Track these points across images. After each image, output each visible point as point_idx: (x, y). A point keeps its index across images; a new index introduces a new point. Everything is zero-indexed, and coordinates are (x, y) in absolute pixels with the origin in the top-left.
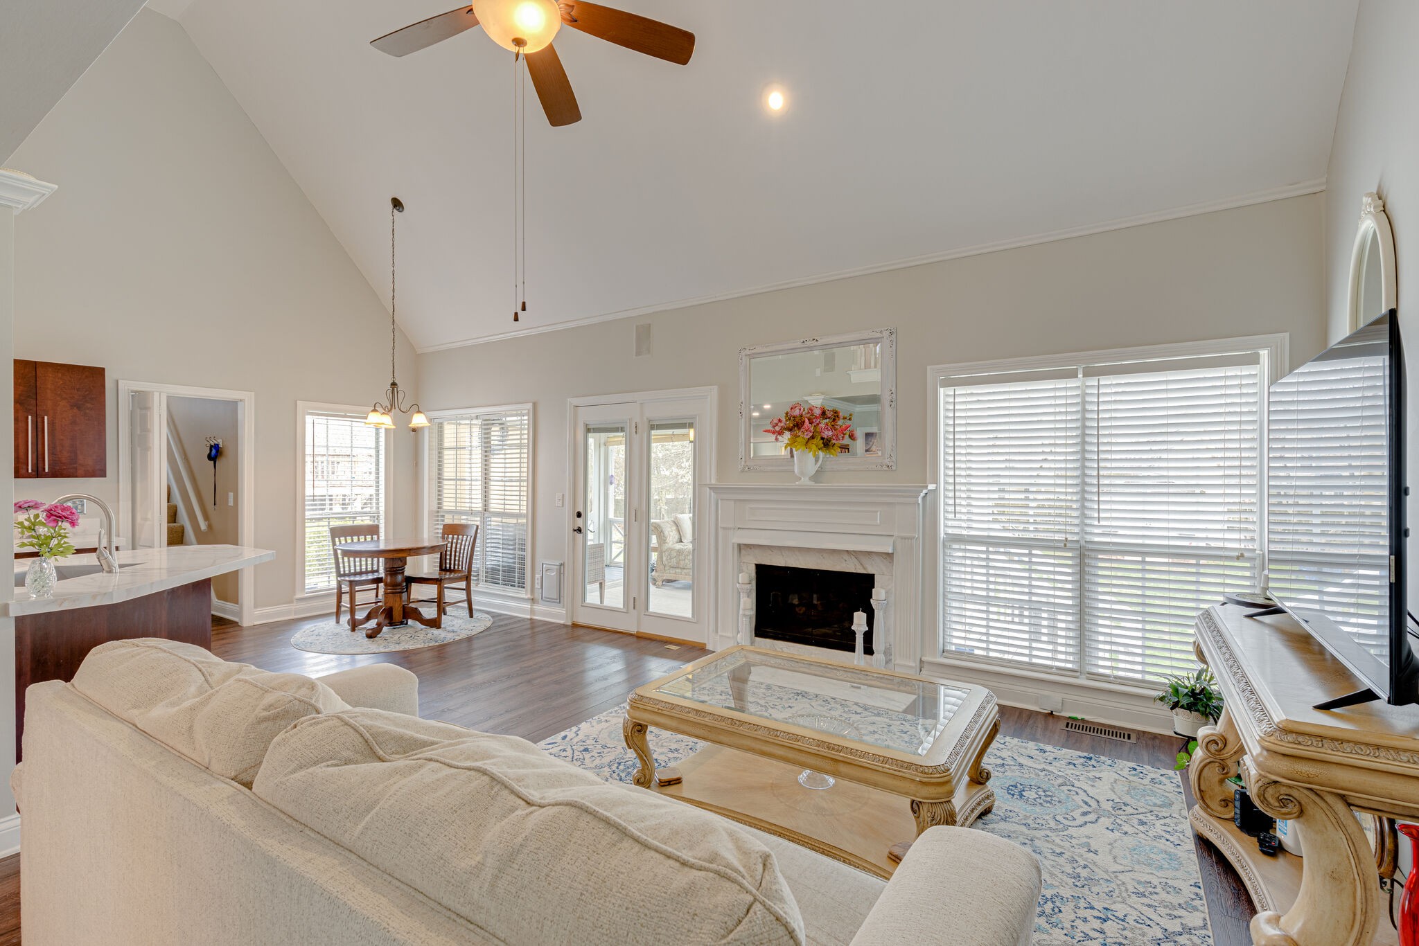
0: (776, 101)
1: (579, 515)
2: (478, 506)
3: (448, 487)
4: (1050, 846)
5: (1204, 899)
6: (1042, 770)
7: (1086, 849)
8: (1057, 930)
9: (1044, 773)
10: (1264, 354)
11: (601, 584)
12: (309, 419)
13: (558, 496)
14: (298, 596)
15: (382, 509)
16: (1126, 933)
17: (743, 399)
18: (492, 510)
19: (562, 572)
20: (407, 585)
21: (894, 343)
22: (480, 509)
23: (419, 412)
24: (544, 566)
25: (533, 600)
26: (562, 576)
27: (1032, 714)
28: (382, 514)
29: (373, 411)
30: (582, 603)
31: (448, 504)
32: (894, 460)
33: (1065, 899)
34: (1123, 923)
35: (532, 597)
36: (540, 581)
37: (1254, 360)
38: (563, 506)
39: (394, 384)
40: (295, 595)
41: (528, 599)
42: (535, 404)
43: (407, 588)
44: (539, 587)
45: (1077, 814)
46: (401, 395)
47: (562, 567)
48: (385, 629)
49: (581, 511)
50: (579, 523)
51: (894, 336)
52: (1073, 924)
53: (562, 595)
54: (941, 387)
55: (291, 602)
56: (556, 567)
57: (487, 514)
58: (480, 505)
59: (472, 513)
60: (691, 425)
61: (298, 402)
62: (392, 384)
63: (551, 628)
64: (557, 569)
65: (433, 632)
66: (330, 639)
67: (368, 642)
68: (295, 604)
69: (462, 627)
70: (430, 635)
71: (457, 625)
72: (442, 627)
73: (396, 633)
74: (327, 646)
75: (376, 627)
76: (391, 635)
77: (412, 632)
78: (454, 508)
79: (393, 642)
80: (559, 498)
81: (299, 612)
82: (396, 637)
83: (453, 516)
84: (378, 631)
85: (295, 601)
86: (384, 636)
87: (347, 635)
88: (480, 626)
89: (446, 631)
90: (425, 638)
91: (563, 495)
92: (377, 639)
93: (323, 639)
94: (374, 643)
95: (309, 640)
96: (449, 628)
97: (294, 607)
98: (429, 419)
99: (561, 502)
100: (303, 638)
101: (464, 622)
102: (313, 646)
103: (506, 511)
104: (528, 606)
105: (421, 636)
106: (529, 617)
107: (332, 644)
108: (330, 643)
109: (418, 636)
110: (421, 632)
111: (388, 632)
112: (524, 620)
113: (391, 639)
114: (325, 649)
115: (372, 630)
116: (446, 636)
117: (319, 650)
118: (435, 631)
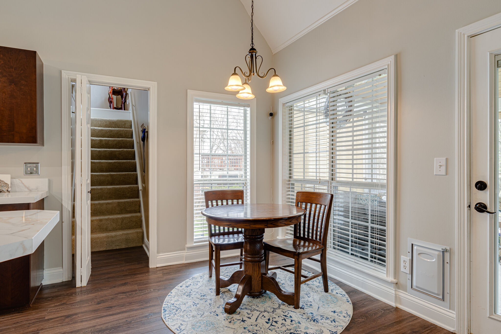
1: (483, 186)
2: (326, 176)
3: (297, 160)
12: (196, 105)
14: (188, 245)
15: (248, 177)
18: (338, 179)
19: (448, 260)
20: (265, 253)
22: (328, 179)
23: (275, 75)
24: (415, 248)
25: (397, 285)
26: (447, 266)
28: (249, 181)
29: (233, 74)
30: (491, 314)
31: (297, 175)
35: (395, 281)
36: (408, 264)
38: (447, 174)
39: (253, 50)
40: (186, 244)
41: (392, 283)
42: (397, 58)
43: (265, 256)
44: (408, 271)
46: (259, 60)
47: (447, 255)
48: (246, 299)
49: (487, 181)
50: (482, 197)
53: (447, 290)
56: (437, 253)
57: (334, 184)
58: (327, 175)
59: (320, 182)
61: (188, 90)
62: (251, 50)
64: (438, 255)
65: (291, 314)
66: (195, 304)
67: (226, 323)
68: (186, 251)
69: (322, 310)
70: (288, 321)
71: (315, 306)
72: (300, 306)
73: (255, 310)
74: (187, 320)
75: (237, 296)
76: (249, 312)
77: (269, 309)
78: (302, 177)
79: (250, 328)
80: (440, 164)
81: (187, 258)
82: (254, 318)
83: (302, 184)
84: (239, 299)
85: (186, 249)
86: (243, 312)
87: (211, 300)
88: (341, 312)
89: (305, 316)
90: (284, 329)
91: (447, 159)
92: (235, 316)
93: (190, 303)
94: (231, 325)
95: (178, 303)
96: (308, 310)
97: (185, 254)
98: (282, 104)
99: (444, 168)
100: (176, 297)
101: (320, 300)
102: (176, 317)
103: (355, 180)
104: (392, 290)
105: (280, 321)
106: (393, 304)
107: (193, 316)
108: (192, 314)
109: (276, 322)
110: (278, 311)
111: (247, 307)
112: (388, 309)
113: (249, 322)
114: (182, 327)
115: (233, 300)
116: (307, 328)
117: (177, 326)
118: (295, 314)
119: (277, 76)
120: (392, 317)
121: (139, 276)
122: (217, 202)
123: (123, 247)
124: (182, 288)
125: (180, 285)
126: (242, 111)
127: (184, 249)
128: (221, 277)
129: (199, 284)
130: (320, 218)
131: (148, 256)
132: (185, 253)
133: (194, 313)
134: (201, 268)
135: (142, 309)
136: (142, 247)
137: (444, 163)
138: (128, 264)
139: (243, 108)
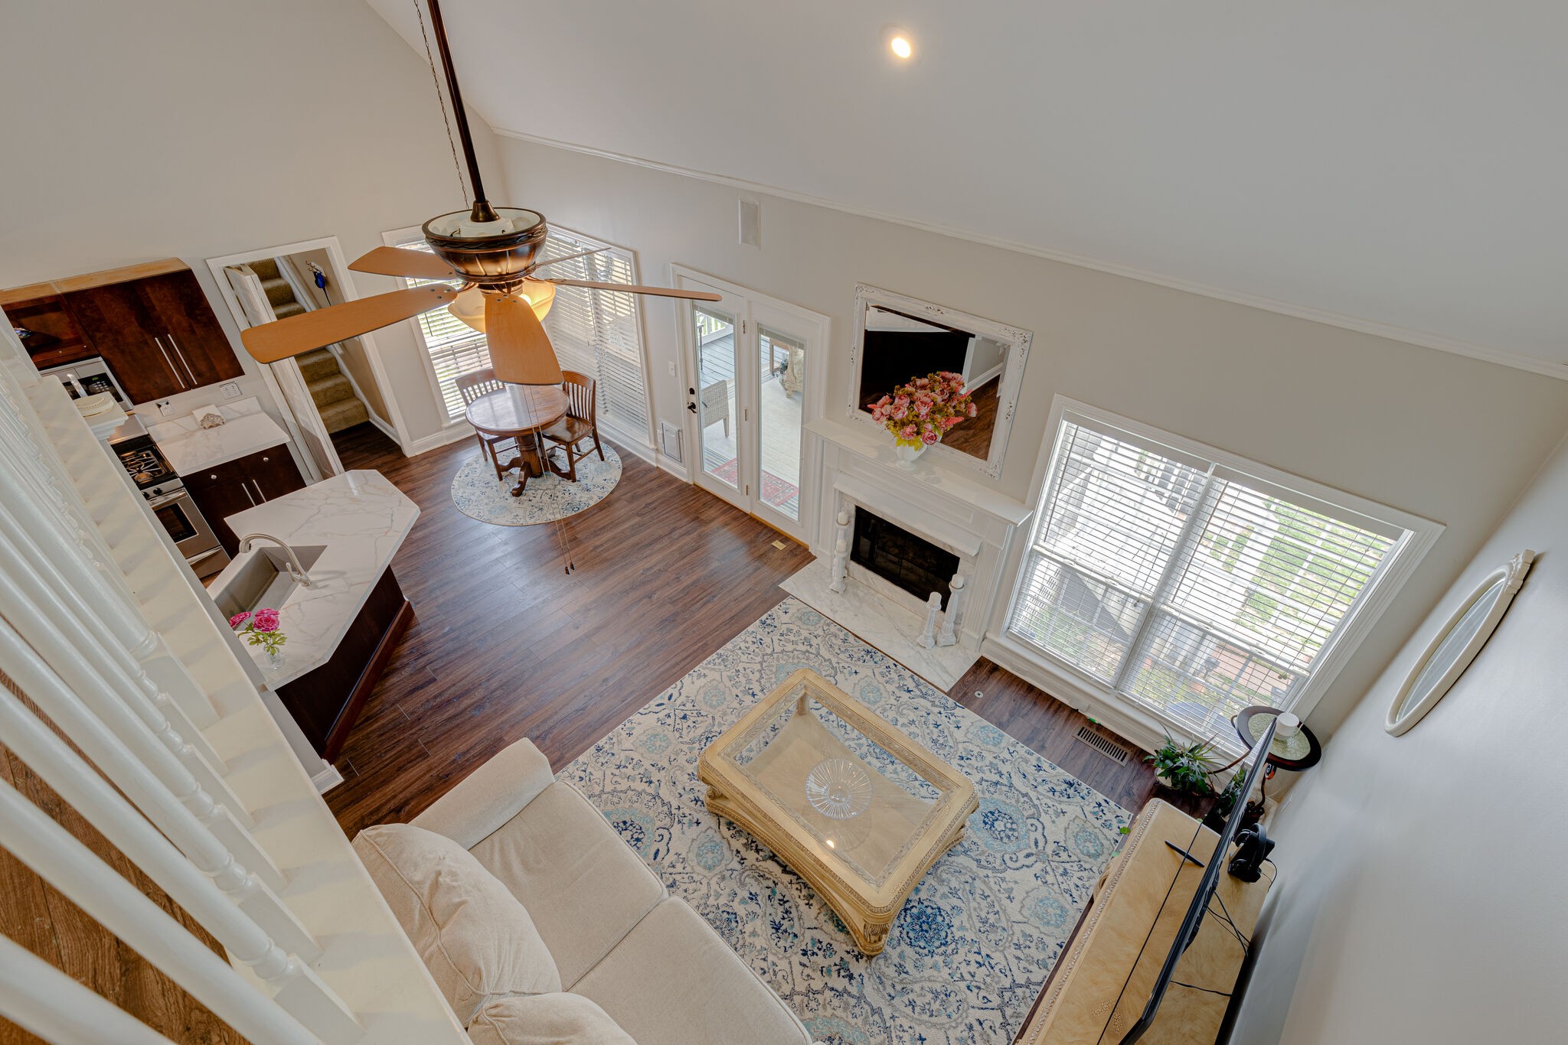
0: (901, 47)
1: (692, 391)
4: (983, 887)
5: (1057, 959)
6: (1025, 795)
7: (1007, 895)
8: (946, 969)
9: (1026, 799)
10: (1408, 535)
11: (725, 420)
13: (671, 364)
14: (446, 425)
16: (988, 980)
17: (855, 345)
19: (681, 437)
21: (1026, 352)
22: (595, 343)
24: (664, 425)
25: (657, 450)
26: (681, 441)
27: (1061, 705)
30: (701, 472)
32: (999, 472)
33: (966, 942)
34: (991, 970)
35: (656, 448)
36: (661, 437)
37: (1395, 535)
38: (676, 376)
40: (442, 423)
41: (652, 449)
42: (636, 254)
44: (662, 442)
45: (1021, 855)
47: (680, 433)
49: (695, 389)
50: (693, 399)
51: (1027, 345)
52: (959, 966)
53: (682, 455)
54: (1064, 419)
55: (441, 429)
56: (675, 431)
58: (594, 340)
60: (802, 346)
63: (673, 480)
64: (676, 433)
65: (570, 488)
66: (483, 493)
67: (516, 504)
69: (595, 480)
70: (567, 494)
71: (590, 476)
72: (577, 479)
73: (538, 489)
74: (482, 508)
75: (519, 482)
76: (534, 491)
77: (551, 487)
79: (537, 505)
80: (672, 367)
82: (538, 497)
84: (523, 485)
85: (444, 427)
86: (528, 493)
87: (496, 486)
88: (610, 479)
89: (580, 488)
90: (563, 501)
91: (675, 365)
92: (522, 498)
93: (478, 493)
94: (521, 506)
95: (467, 494)
96: (583, 482)
100: (461, 489)
101: (595, 470)
102: (471, 507)
104: (653, 455)
105: (560, 495)
106: (655, 465)
107: (486, 504)
108: (484, 503)
109: (557, 497)
110: (559, 487)
111: (532, 488)
112: (651, 469)
113: (534, 500)
114: (481, 514)
115: (517, 486)
116: (581, 497)
117: (476, 514)
118: (571, 487)
120: (655, 473)
121: (404, 471)
122: (467, 390)
123: (344, 427)
124: (462, 478)
125: (458, 474)
128: (499, 462)
129: (478, 470)
130: (587, 398)
131: (399, 444)
132: (444, 433)
133: (486, 501)
134: (469, 447)
135: (434, 505)
136: (369, 422)
138: (376, 456)
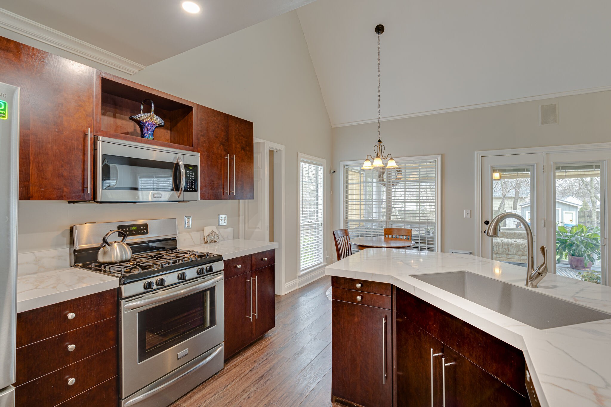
1: (487, 223)
3: (352, 206)
12: (301, 164)
14: (299, 274)
38: (471, 217)
39: (380, 142)
40: (297, 274)
42: (443, 156)
50: (487, 227)
61: (298, 153)
68: (298, 279)
78: (359, 218)
80: (468, 213)
81: (299, 284)
83: (359, 223)
85: (297, 277)
91: (470, 210)
97: (298, 281)
98: (343, 166)
99: (469, 215)
103: (421, 220)
119: (393, 159)
126: (315, 168)
127: (296, 278)
137: (469, 212)
139: (315, 166)
